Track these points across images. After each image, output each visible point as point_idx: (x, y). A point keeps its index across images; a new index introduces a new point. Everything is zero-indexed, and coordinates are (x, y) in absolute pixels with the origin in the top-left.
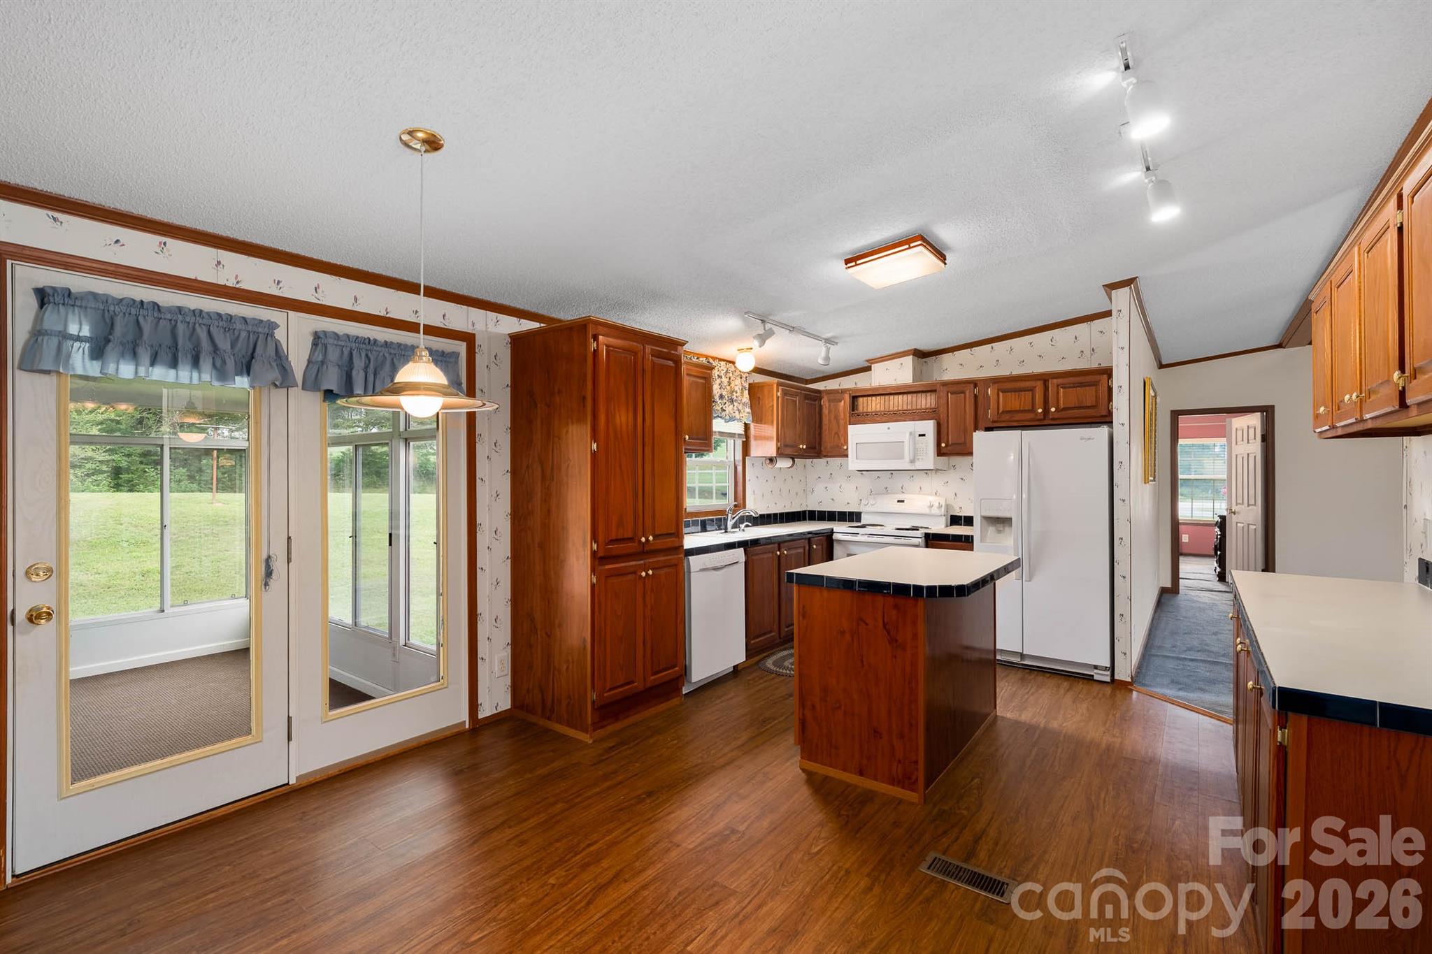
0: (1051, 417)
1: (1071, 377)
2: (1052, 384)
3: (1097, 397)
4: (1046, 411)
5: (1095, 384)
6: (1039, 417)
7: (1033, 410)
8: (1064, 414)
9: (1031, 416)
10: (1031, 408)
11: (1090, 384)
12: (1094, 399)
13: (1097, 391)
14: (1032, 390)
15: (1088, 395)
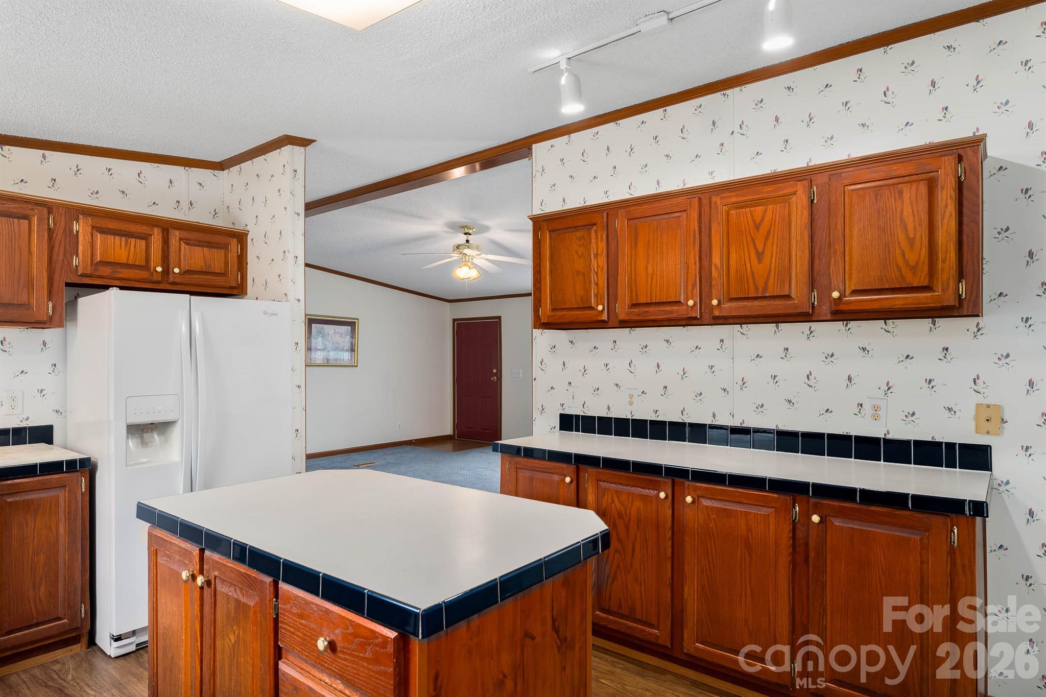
0: (171, 280)
1: (198, 232)
2: (175, 236)
3: (226, 263)
4: (167, 271)
5: (225, 247)
6: (155, 279)
7: (146, 267)
8: (187, 278)
9: (144, 275)
10: (143, 263)
11: (217, 246)
12: (223, 266)
13: (226, 256)
14: (146, 238)
15: (214, 259)
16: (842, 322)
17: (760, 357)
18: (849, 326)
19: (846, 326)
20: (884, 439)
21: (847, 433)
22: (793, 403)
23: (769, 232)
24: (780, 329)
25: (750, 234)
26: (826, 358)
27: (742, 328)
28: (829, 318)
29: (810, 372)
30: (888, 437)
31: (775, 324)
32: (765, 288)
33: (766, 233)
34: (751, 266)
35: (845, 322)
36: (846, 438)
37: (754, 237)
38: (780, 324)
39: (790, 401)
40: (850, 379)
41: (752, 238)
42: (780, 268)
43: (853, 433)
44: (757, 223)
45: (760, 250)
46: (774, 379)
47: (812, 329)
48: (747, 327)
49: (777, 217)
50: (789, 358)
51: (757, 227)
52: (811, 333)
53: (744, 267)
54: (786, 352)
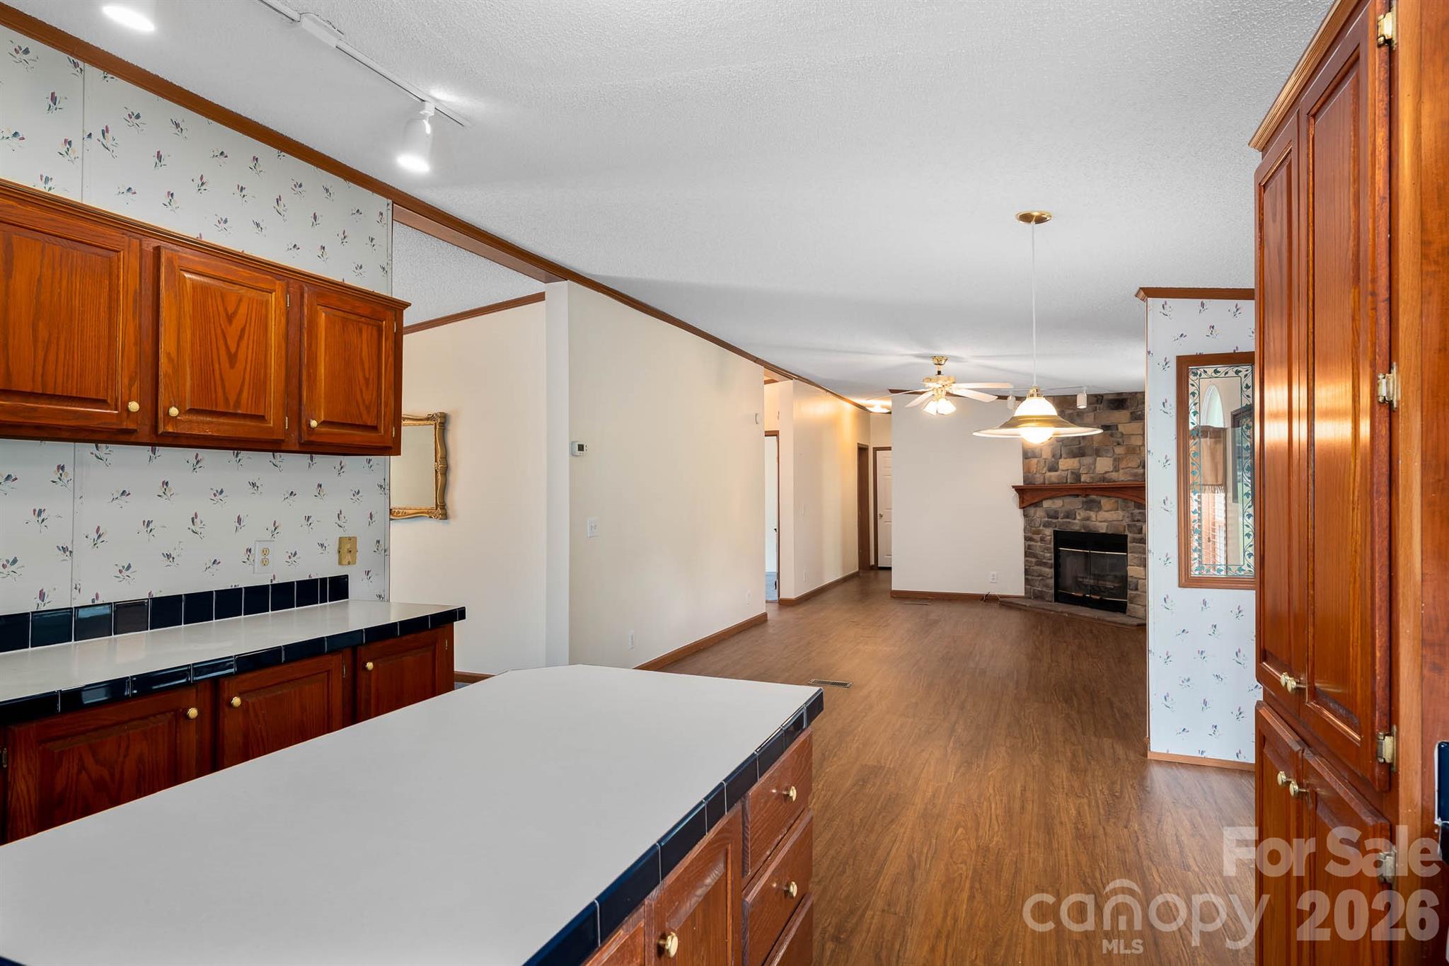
16: (232, 451)
17: (127, 495)
18: (240, 456)
19: (237, 456)
20: (272, 585)
21: (235, 586)
22: (173, 558)
23: (243, 330)
24: (157, 454)
25: (221, 325)
26: (215, 495)
27: (97, 449)
28: (297, 448)
29: (196, 514)
30: (274, 582)
31: (150, 447)
32: (238, 403)
33: (239, 330)
34: (220, 369)
35: (236, 452)
36: (235, 592)
37: (225, 330)
38: (157, 448)
39: (169, 556)
40: (239, 520)
41: (223, 332)
42: (255, 381)
43: (242, 585)
44: (230, 313)
45: (233, 350)
46: (148, 525)
47: (199, 458)
48: (107, 448)
49: (254, 314)
50: (169, 495)
51: (230, 319)
52: (198, 462)
53: (211, 368)
54: (165, 487)
